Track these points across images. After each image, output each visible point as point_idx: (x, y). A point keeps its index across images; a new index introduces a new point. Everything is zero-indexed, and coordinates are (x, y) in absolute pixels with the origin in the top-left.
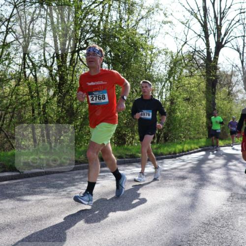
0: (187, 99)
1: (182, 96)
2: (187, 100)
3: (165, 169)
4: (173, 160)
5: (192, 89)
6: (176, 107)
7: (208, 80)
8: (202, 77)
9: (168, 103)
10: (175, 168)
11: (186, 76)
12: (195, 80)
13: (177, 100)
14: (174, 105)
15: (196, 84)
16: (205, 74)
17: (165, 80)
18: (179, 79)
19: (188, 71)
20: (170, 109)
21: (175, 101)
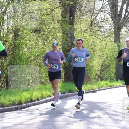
0: (36, 31)
2: (37, 31)
4: (18, 113)
5: (44, 17)
6: (23, 41)
7: (64, 6)
9: (11, 36)
10: (20, 124)
12: (47, 5)
13: (23, 31)
14: (19, 38)
15: (49, 10)
18: (26, 3)
20: (14, 44)
21: (21, 32)
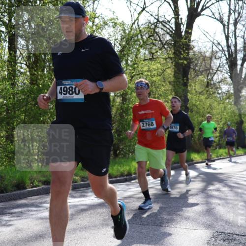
5: (154, 79)
7: (177, 66)
8: (168, 60)
9: (119, 100)
11: (145, 60)
12: (158, 65)
13: (131, 94)
14: (127, 103)
15: (160, 70)
16: (172, 56)
18: (134, 64)
19: (147, 52)
20: (122, 109)
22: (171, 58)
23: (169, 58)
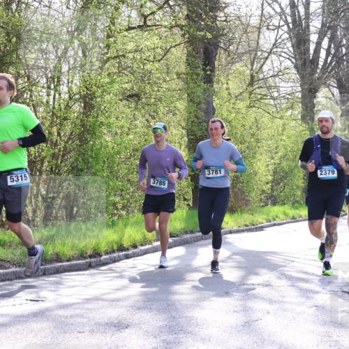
0: (131, 96)
1: (116, 86)
2: (134, 97)
3: (66, 300)
5: (148, 67)
6: (101, 119)
7: (192, 41)
8: (176, 30)
9: (77, 107)
10: (97, 299)
11: (130, 28)
12: (156, 40)
13: (102, 95)
14: (94, 113)
15: (159, 50)
16: (184, 22)
17: (65, 37)
18: (109, 36)
19: (134, 14)
20: (83, 125)
21: (98, 99)
22: (181, 27)
23: (177, 26)
